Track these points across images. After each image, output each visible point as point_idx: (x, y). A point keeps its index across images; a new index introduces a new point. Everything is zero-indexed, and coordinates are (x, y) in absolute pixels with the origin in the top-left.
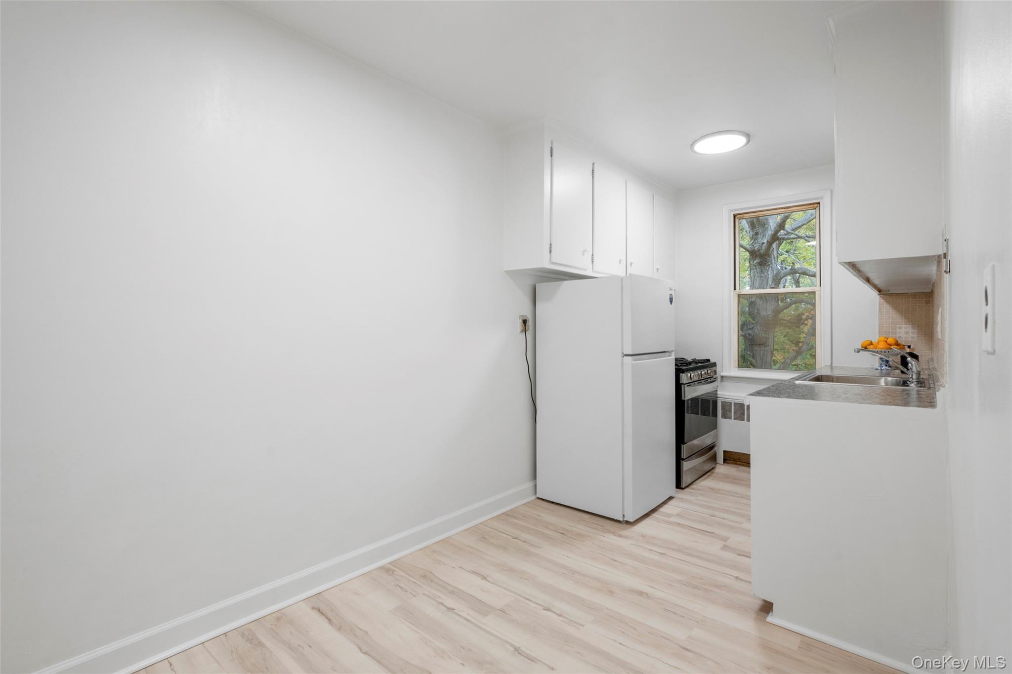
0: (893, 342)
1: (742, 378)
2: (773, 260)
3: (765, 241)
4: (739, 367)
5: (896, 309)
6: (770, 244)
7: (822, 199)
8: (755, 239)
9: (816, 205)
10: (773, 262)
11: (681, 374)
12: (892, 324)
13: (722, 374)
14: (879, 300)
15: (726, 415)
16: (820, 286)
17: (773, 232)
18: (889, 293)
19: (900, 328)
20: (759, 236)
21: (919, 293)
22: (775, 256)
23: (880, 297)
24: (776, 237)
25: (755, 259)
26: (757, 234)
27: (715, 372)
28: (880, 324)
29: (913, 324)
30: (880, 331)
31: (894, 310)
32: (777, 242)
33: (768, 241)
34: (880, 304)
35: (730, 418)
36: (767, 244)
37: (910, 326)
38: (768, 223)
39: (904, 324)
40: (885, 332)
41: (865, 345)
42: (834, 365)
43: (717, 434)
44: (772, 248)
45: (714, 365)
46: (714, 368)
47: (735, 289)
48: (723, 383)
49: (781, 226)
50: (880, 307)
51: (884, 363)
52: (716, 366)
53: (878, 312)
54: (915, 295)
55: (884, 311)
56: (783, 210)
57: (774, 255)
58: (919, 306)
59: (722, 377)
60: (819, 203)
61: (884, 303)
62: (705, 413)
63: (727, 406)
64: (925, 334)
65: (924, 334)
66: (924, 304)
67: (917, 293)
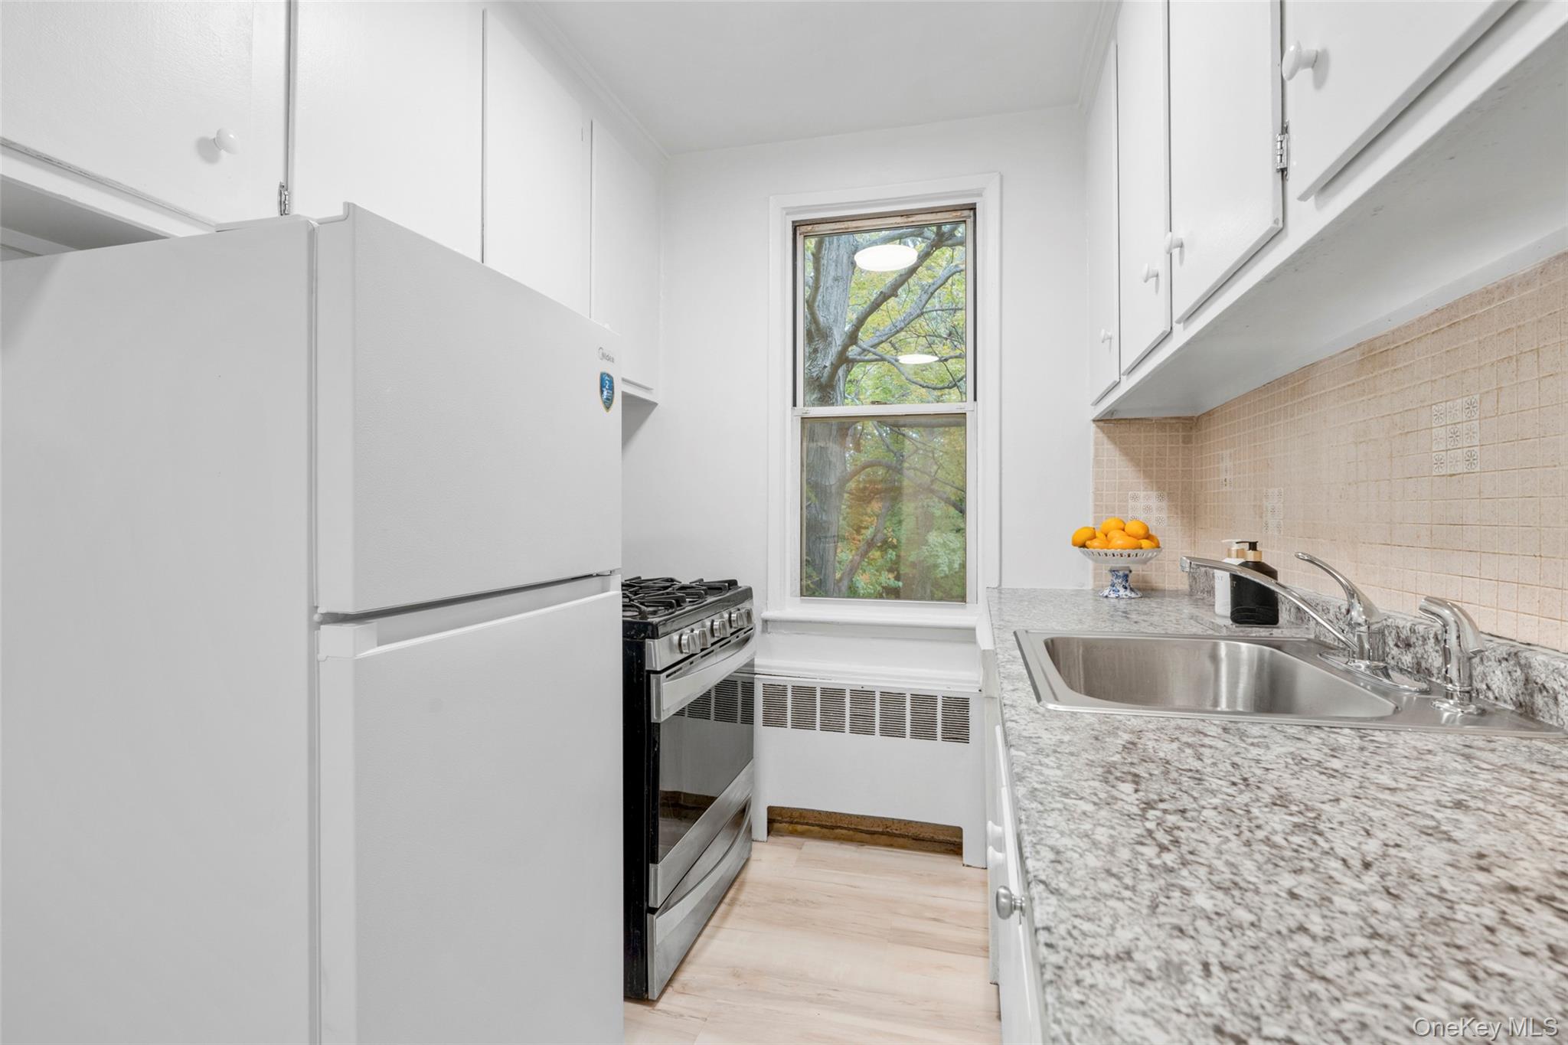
0: (1141, 532)
1: (810, 622)
2: (839, 395)
3: (828, 364)
4: (802, 595)
5: (1127, 454)
6: (835, 367)
7: (980, 195)
8: (814, 360)
9: (966, 213)
10: (839, 398)
11: (648, 641)
12: (1119, 490)
13: (768, 614)
14: (1096, 433)
15: (774, 719)
16: (975, 399)
17: (840, 348)
18: (1114, 417)
19: (1135, 498)
20: (819, 355)
21: (1171, 418)
22: (842, 389)
23: (1098, 427)
24: (844, 357)
25: (813, 393)
26: (816, 351)
27: (749, 614)
28: (1096, 489)
29: (1159, 489)
30: (1096, 506)
31: (1124, 458)
32: (844, 367)
33: (832, 364)
34: (1096, 444)
35: (783, 725)
36: (831, 368)
37: (1154, 494)
38: (832, 335)
39: (1142, 488)
40: (1106, 507)
41: (1081, 539)
42: (1003, 586)
43: (753, 773)
44: (837, 377)
45: (748, 594)
46: (746, 605)
47: (795, 405)
48: (768, 636)
49: (853, 338)
50: (1096, 450)
51: (1120, 581)
52: (751, 597)
53: (1092, 461)
54: (1163, 424)
55: (1105, 458)
56: (899, 220)
57: (839, 388)
58: (1171, 448)
59: (765, 622)
60: (972, 208)
61: (1105, 440)
62: (726, 713)
63: (775, 693)
64: (1182, 512)
65: (1179, 512)
66: (1181, 444)
67: (1166, 418)
